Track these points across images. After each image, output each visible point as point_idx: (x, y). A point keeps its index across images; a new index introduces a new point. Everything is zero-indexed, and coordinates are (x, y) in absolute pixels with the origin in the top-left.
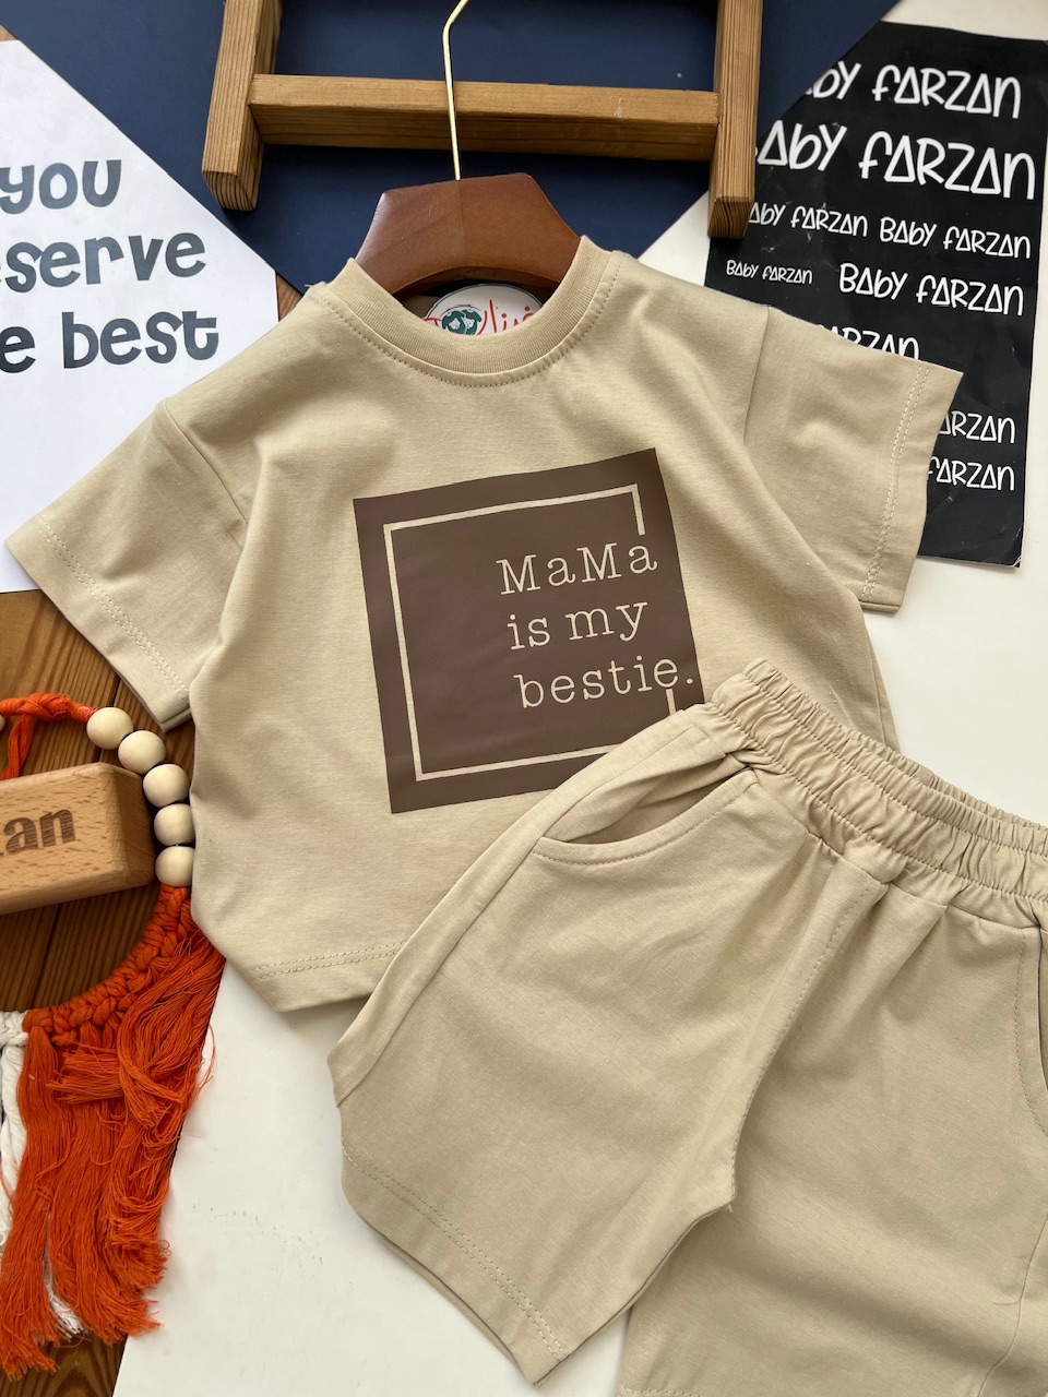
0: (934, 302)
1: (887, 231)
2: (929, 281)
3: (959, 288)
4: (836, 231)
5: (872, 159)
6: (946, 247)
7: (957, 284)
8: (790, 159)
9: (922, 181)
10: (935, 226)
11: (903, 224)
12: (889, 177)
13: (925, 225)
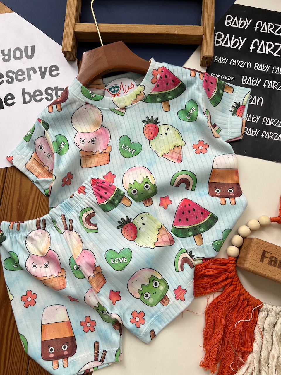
0: (268, 87)
1: (256, 67)
2: (267, 81)
3: (275, 84)
4: (242, 66)
5: (253, 47)
6: (273, 72)
7: (275, 83)
8: (231, 45)
9: (267, 53)
10: (270, 66)
11: (261, 64)
12: (258, 51)
13: (267, 65)
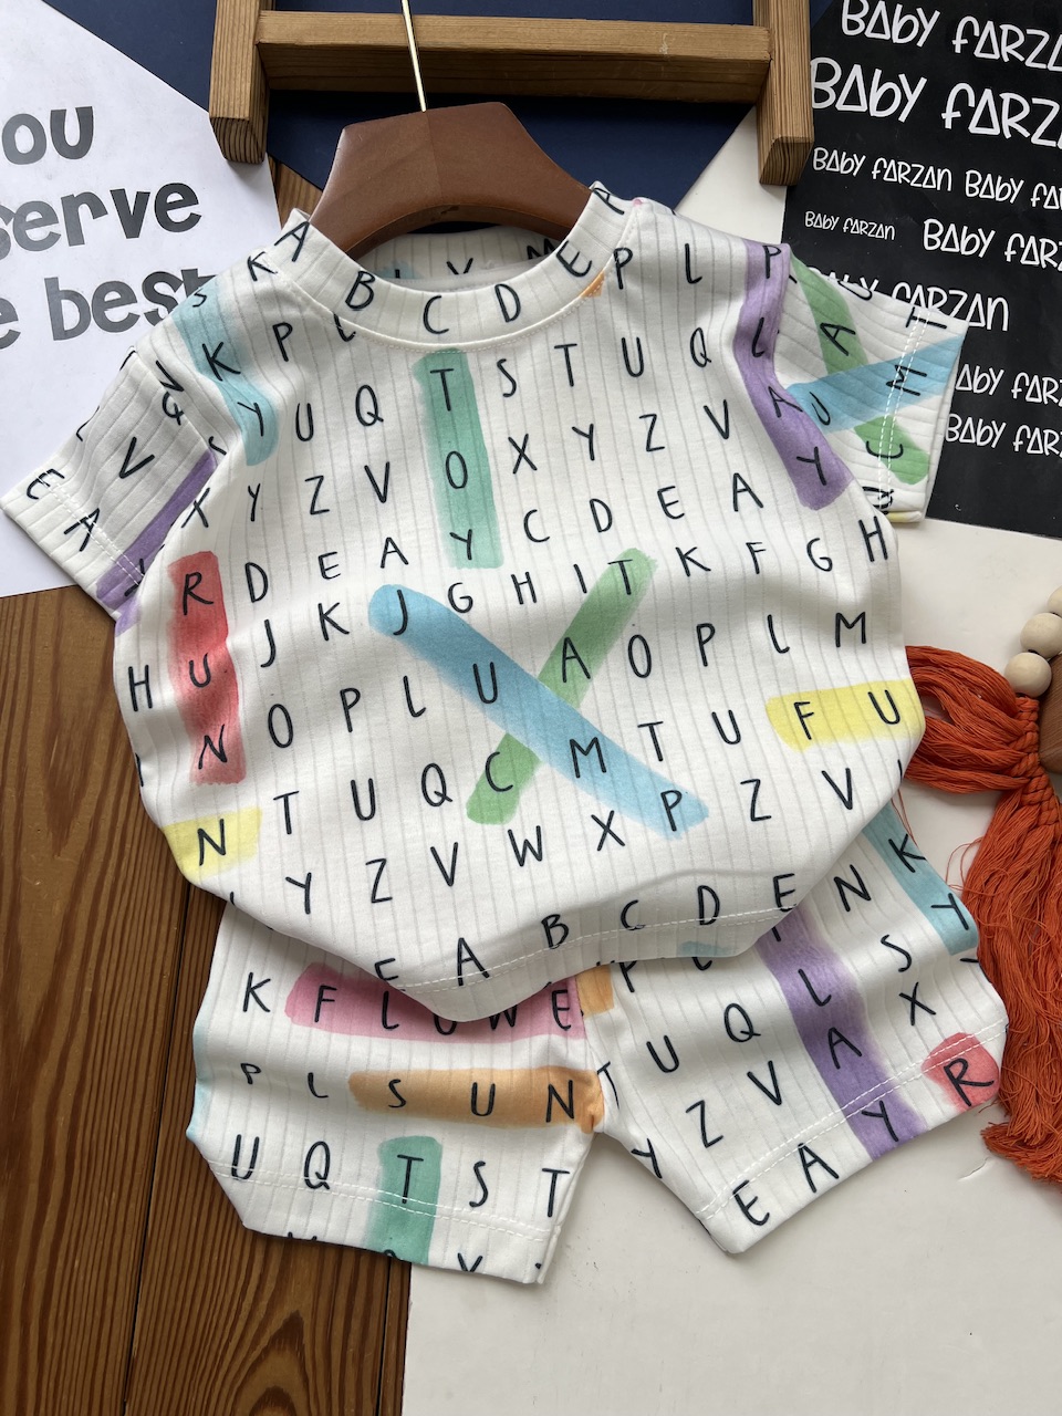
0: (1023, 261)
1: (972, 185)
2: (1017, 239)
3: (1049, 248)
4: (919, 185)
5: (955, 109)
6: (1034, 205)
7: (1048, 244)
8: (870, 104)
9: (1008, 134)
10: (1022, 182)
11: (989, 176)
12: (973, 129)
13: (1012, 180)
